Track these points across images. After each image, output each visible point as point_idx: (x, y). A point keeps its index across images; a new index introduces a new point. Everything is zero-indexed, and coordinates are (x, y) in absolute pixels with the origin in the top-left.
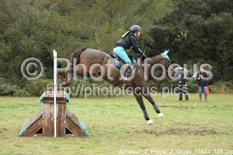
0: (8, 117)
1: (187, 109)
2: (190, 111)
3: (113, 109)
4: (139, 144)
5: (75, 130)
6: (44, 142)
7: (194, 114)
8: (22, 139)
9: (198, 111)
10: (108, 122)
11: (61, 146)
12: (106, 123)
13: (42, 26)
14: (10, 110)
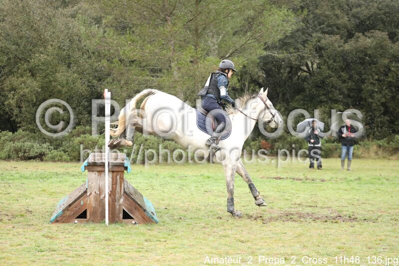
0: (35, 193)
1: (314, 183)
2: (318, 186)
3: (199, 182)
4: (236, 236)
5: (137, 213)
6: (89, 231)
7: (325, 190)
8: (54, 227)
9: (330, 185)
10: (190, 202)
11: (115, 238)
12: (186, 204)
13: (88, 51)
14: (38, 182)
